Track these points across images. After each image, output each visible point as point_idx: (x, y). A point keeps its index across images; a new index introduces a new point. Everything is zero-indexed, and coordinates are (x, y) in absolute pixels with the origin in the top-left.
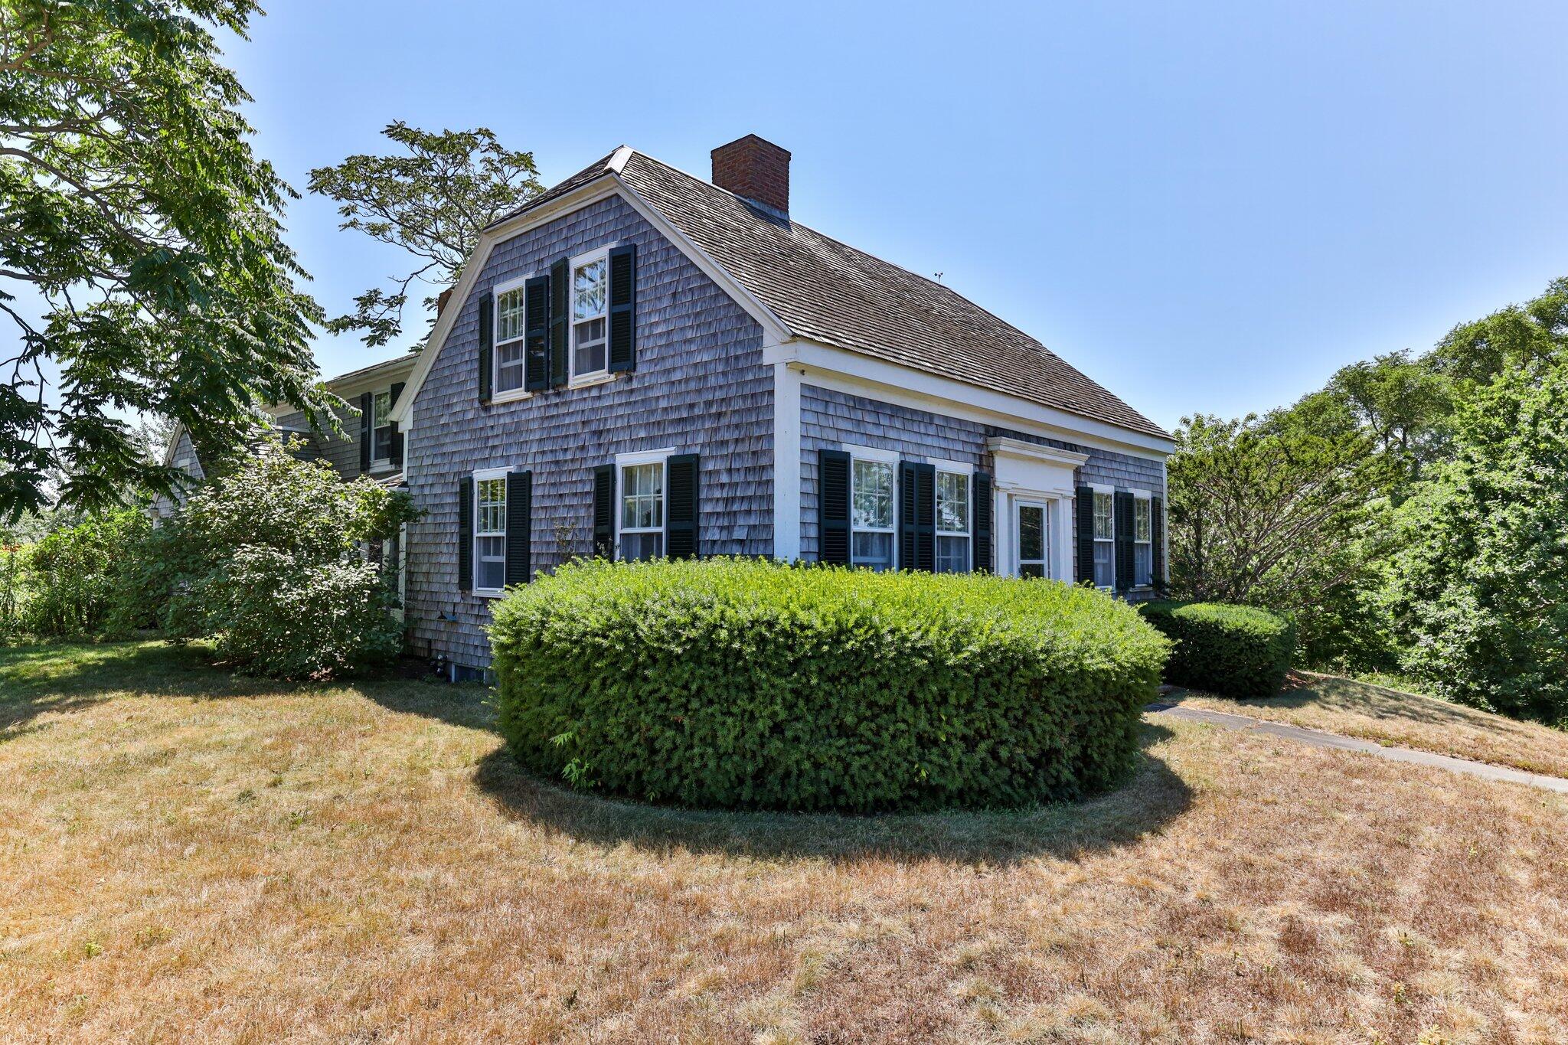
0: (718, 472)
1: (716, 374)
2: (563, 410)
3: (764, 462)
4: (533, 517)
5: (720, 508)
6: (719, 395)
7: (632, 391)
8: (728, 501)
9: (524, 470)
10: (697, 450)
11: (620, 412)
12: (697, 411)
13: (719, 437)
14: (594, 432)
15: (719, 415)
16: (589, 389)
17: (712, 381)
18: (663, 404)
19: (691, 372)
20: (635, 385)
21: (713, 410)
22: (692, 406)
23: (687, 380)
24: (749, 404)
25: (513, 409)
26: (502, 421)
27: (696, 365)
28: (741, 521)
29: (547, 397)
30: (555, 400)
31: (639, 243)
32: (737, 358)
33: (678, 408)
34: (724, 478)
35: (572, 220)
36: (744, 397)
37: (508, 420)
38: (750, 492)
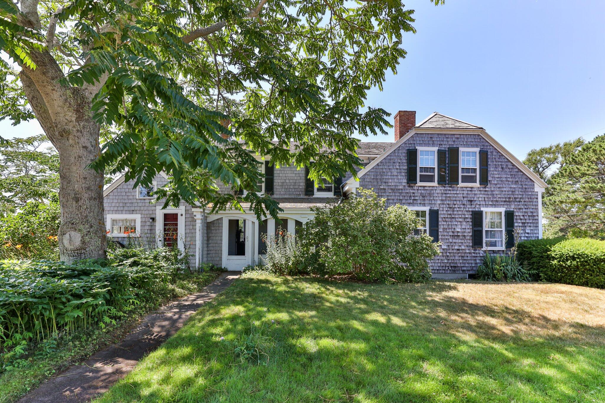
0: (519, 216)
1: (518, 191)
2: (452, 192)
3: (535, 214)
4: (440, 223)
5: (520, 225)
6: (520, 196)
7: (486, 191)
8: (523, 223)
9: (435, 208)
10: (512, 210)
11: (481, 196)
12: (511, 199)
13: (520, 207)
14: (469, 201)
15: (519, 201)
16: (467, 187)
17: (517, 193)
18: (499, 196)
19: (510, 189)
20: (487, 189)
21: (518, 200)
22: (509, 198)
23: (508, 191)
24: (530, 200)
25: (426, 188)
26: (420, 191)
27: (511, 188)
28: (528, 228)
29: (445, 187)
30: (448, 188)
31: (489, 151)
32: (526, 188)
33: (505, 198)
34: (522, 217)
35: (458, 136)
36: (528, 198)
37: (423, 192)
38: (531, 221)
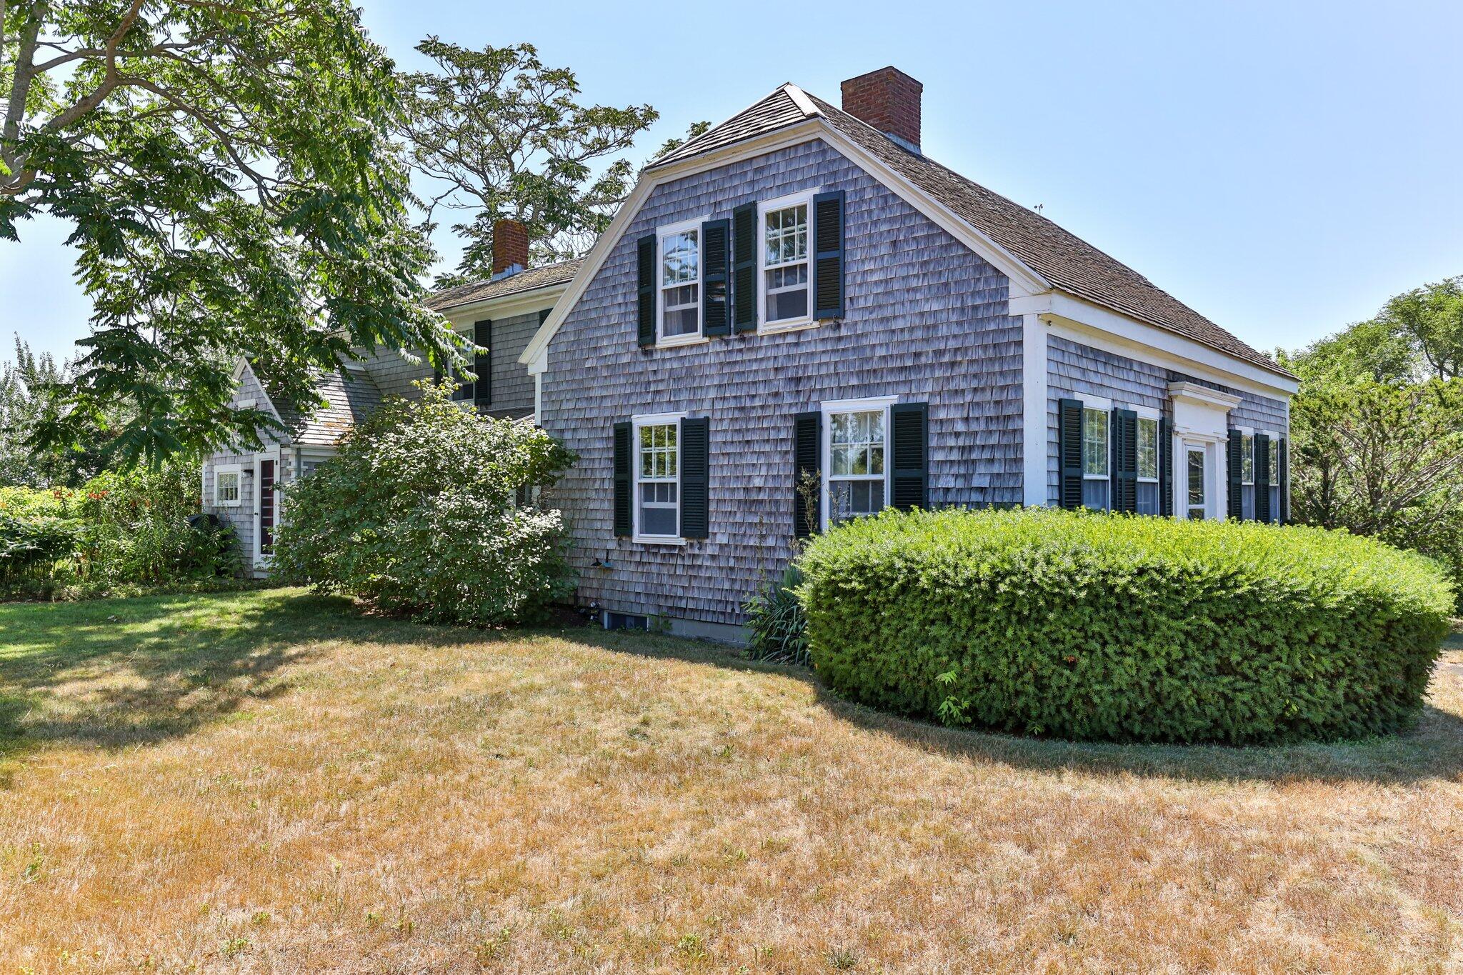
0: (952, 421)
1: (949, 324)
2: (746, 357)
3: (1010, 411)
4: (712, 462)
5: (955, 456)
6: (952, 344)
7: (840, 339)
8: (963, 449)
9: (702, 416)
10: (925, 399)
11: (825, 359)
12: (923, 360)
13: (952, 386)
14: (791, 379)
15: (953, 364)
16: (785, 335)
17: (943, 331)
18: (881, 352)
19: (917, 321)
20: (844, 332)
21: (946, 359)
22: (917, 355)
23: (912, 329)
24: (991, 353)
25: (682, 353)
26: (668, 366)
27: (922, 314)
28: (981, 469)
29: (727, 343)
30: (738, 346)
31: (849, 190)
32: (975, 308)
33: (902, 356)
34: (960, 427)
35: (761, 163)
36: (985, 347)
37: (675, 365)
38: (993, 440)
